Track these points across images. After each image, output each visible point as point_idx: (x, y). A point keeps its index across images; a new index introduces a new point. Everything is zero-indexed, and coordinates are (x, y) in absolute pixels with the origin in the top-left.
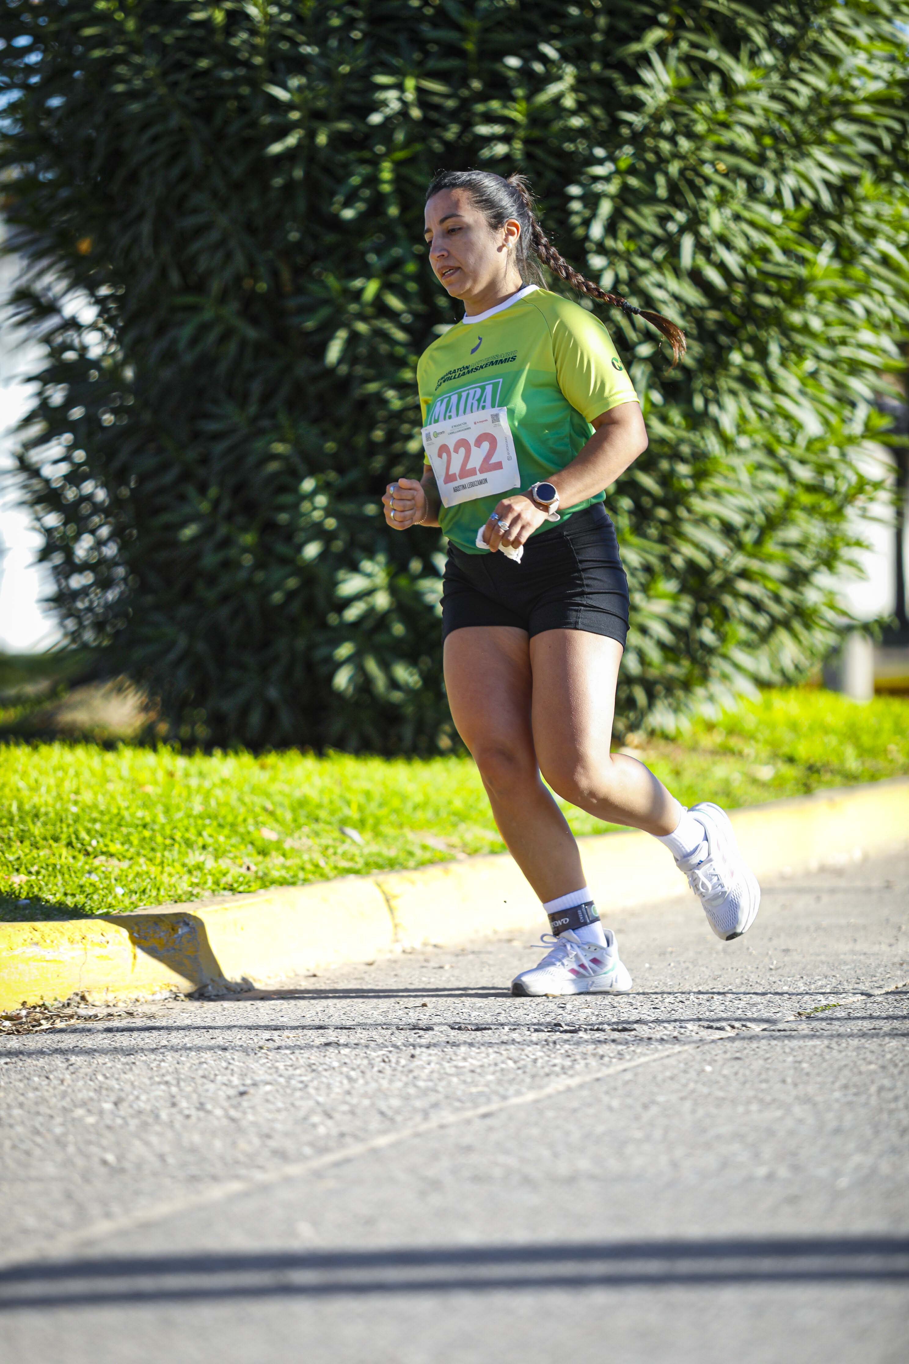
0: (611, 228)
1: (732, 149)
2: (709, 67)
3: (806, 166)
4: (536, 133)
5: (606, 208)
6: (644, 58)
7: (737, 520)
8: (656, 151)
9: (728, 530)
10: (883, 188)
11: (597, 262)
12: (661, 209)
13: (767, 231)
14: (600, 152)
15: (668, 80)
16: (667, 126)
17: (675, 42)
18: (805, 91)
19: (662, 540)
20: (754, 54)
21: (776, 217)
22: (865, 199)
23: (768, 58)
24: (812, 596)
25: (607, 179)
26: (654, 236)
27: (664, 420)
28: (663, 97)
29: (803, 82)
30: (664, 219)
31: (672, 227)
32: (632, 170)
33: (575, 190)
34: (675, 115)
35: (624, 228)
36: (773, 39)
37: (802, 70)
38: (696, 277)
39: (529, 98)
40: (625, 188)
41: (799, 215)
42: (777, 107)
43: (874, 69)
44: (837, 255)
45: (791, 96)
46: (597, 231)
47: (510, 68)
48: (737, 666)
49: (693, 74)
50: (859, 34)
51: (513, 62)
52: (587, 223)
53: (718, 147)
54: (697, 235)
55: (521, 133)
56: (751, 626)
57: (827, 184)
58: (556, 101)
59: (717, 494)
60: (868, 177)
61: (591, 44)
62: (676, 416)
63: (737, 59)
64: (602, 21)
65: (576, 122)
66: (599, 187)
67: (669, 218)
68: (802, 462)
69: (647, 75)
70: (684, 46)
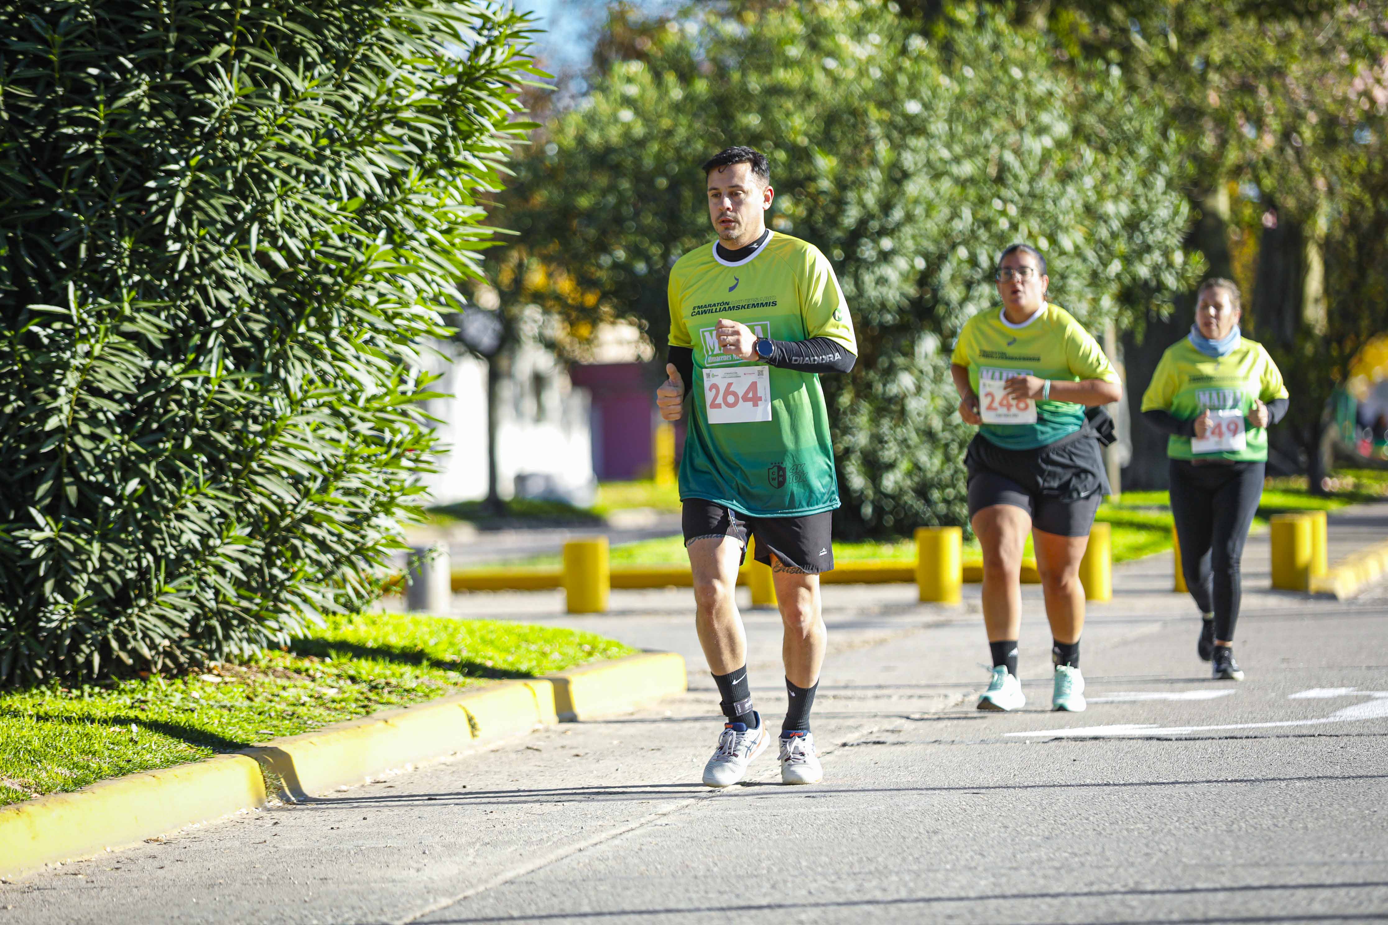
0: (185, 216)
1: (292, 149)
2: (270, 78)
3: (359, 163)
4: (114, 134)
5: (180, 199)
6: (211, 69)
7: (304, 471)
8: (224, 150)
9: (297, 480)
10: (429, 181)
11: (173, 247)
12: (230, 200)
13: (326, 220)
14: (173, 151)
15: (233, 89)
16: (234, 129)
17: (239, 55)
18: (357, 98)
19: (236, 491)
20: (310, 67)
21: (334, 207)
22: (411, 191)
23: (323, 69)
24: (372, 536)
25: (181, 174)
26: (223, 223)
27: (237, 384)
28: (228, 103)
29: (355, 90)
30: (232, 209)
31: (240, 216)
32: (202, 167)
33: (151, 184)
34: (240, 119)
35: (197, 215)
36: (327, 53)
37: (352, 79)
38: (263, 260)
39: (108, 103)
40: (197, 182)
41: (354, 205)
42: (331, 112)
43: (416, 79)
44: (389, 240)
45: (344, 102)
46: (172, 220)
47: (91, 75)
48: (305, 600)
49: (256, 83)
50: (405, 50)
51: (94, 71)
52: (164, 212)
53: (280, 147)
54: (263, 222)
55: (100, 135)
56: (318, 563)
57: (379, 178)
58: (135, 104)
59: (285, 450)
60: (415, 172)
61: (165, 56)
62: (247, 382)
63: (296, 71)
64: (173, 36)
65: (152, 124)
66: (174, 181)
67: (239, 208)
68: (362, 419)
69: (216, 85)
70: (247, 57)
